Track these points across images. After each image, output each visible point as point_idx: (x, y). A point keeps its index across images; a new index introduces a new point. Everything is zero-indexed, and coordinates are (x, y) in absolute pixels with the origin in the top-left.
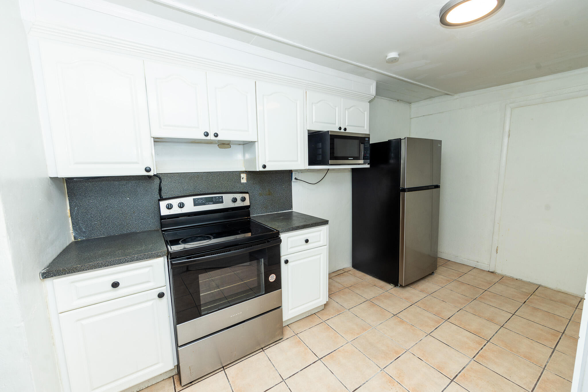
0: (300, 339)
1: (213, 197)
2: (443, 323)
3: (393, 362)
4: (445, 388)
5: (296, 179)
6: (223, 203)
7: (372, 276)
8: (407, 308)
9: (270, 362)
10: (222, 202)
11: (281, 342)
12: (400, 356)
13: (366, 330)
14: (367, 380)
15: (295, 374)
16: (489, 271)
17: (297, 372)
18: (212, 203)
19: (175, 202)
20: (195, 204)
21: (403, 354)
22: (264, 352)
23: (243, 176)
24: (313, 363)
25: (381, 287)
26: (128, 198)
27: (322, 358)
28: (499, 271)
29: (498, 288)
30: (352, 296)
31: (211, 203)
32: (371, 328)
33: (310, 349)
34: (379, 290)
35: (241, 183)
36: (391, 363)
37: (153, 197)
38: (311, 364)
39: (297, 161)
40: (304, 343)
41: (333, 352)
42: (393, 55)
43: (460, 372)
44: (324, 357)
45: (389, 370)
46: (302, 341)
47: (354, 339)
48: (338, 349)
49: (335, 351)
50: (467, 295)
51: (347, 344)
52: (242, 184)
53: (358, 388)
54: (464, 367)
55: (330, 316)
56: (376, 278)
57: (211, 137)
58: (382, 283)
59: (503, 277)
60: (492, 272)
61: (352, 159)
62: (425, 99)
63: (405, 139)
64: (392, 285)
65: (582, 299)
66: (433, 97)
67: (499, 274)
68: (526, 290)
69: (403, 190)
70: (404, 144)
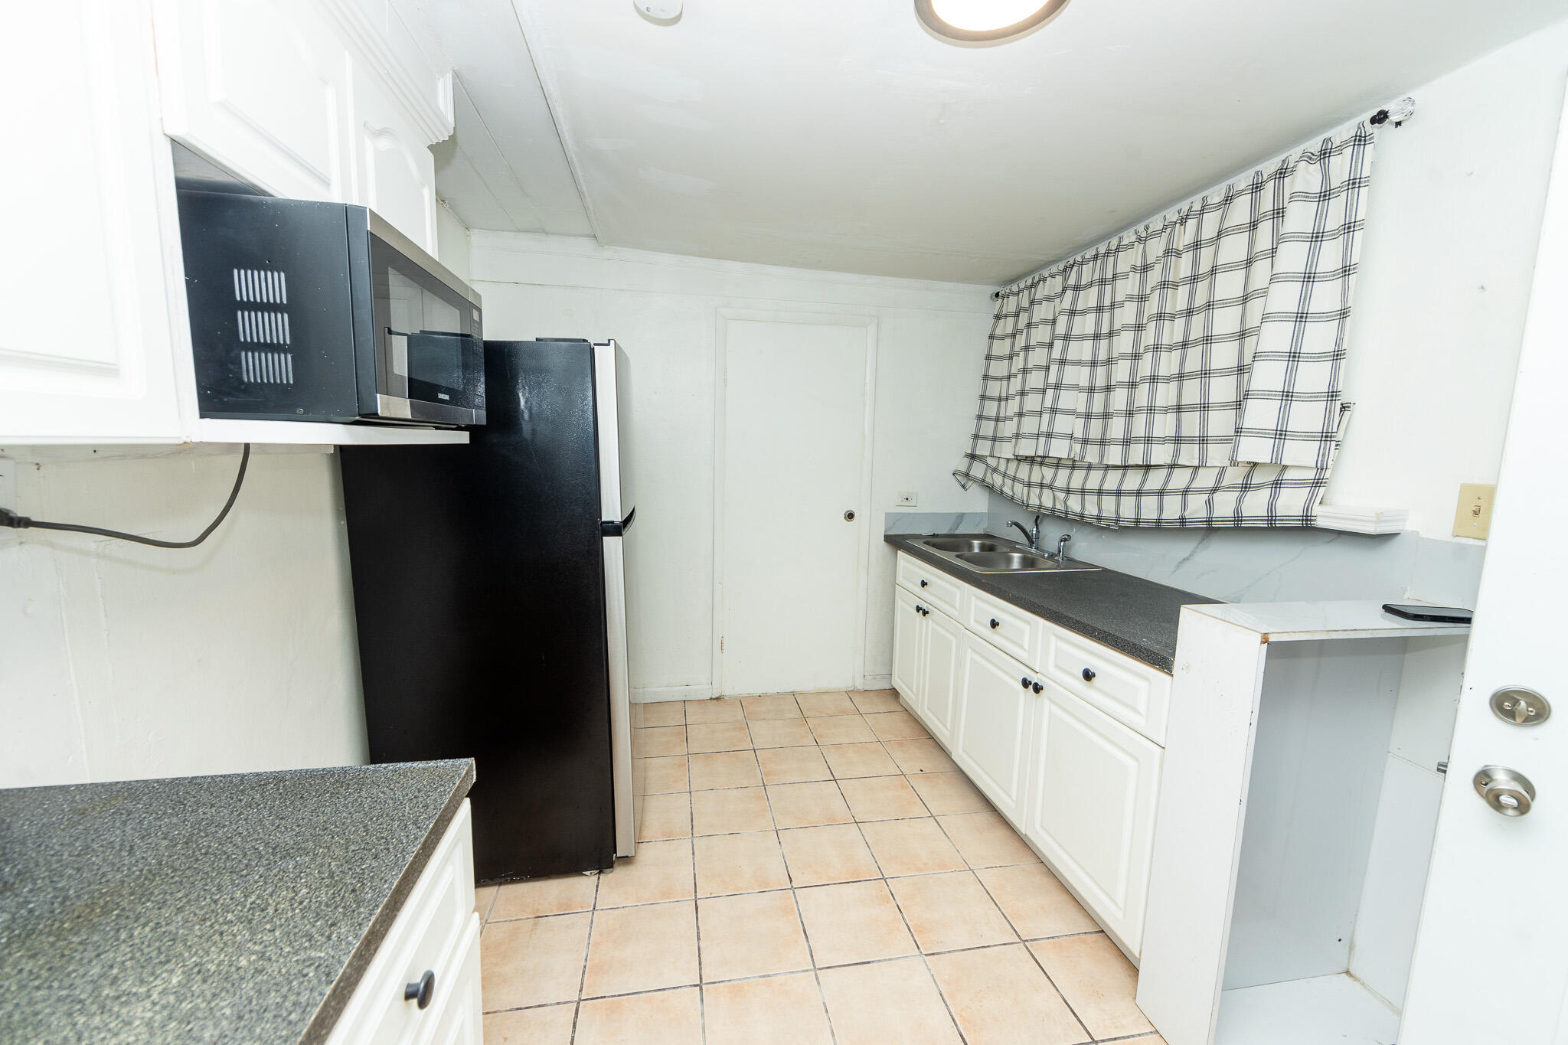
2: (796, 901)
7: (495, 884)
8: (698, 929)
16: (712, 699)
25: (566, 910)
28: (728, 691)
29: (760, 733)
34: (568, 927)
50: (745, 784)
56: (521, 881)
59: (741, 702)
60: (717, 699)
61: (447, 397)
62: (519, 231)
63: (608, 345)
64: (588, 873)
65: (850, 693)
66: (544, 232)
67: (730, 697)
68: (791, 716)
69: (616, 530)
70: (605, 360)
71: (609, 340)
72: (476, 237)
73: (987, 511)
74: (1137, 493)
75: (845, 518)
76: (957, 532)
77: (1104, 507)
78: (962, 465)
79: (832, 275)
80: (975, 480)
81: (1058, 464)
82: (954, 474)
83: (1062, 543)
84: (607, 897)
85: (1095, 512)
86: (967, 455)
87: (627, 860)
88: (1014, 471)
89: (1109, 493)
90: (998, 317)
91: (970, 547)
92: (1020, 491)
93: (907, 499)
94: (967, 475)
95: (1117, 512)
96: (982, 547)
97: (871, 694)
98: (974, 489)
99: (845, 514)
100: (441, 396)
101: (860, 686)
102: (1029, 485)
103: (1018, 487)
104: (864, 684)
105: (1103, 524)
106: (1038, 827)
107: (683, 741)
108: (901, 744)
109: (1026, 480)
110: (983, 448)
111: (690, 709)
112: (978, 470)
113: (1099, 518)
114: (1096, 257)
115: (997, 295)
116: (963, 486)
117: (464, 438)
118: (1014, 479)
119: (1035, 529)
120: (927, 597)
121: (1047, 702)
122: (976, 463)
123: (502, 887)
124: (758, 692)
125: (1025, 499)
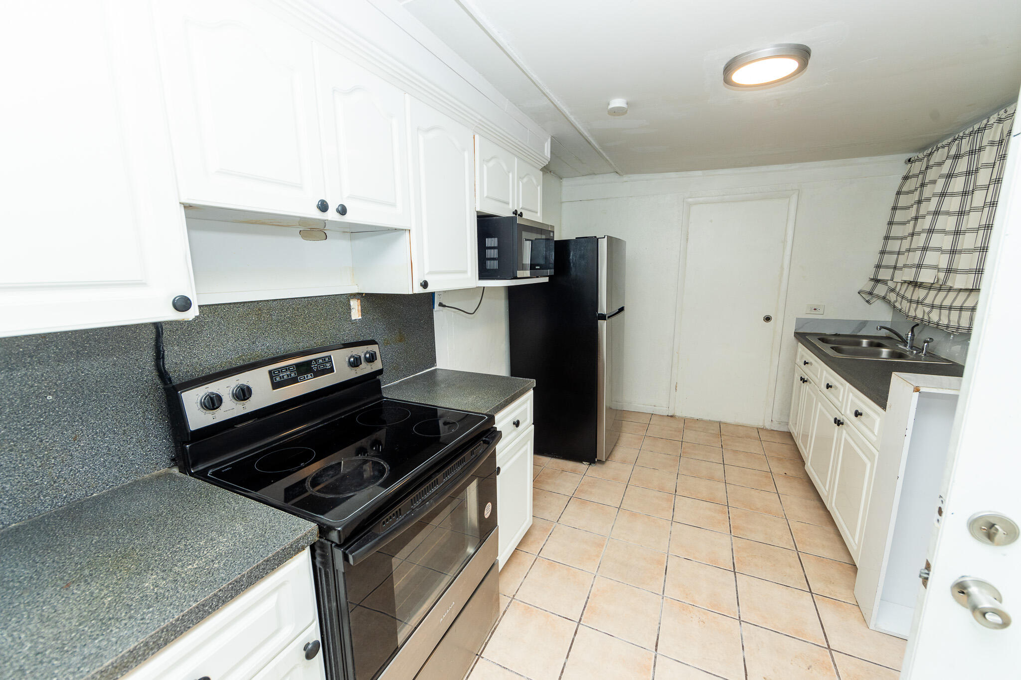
0: (524, 602)
1: (311, 361)
2: (675, 499)
3: (665, 578)
4: (737, 586)
5: (441, 305)
6: (334, 372)
7: (550, 457)
8: (625, 492)
9: (507, 671)
10: (331, 370)
11: (498, 625)
12: (667, 567)
13: (603, 546)
14: (658, 622)
15: (563, 670)
16: (668, 416)
17: (565, 664)
18: (311, 375)
19: (224, 387)
20: (276, 385)
21: (667, 562)
22: (482, 658)
23: (355, 304)
24: (575, 635)
25: (574, 471)
26: (50, 397)
27: (580, 619)
28: (678, 414)
29: (689, 436)
30: (545, 497)
31: (309, 375)
32: (607, 540)
33: (552, 613)
34: (573, 477)
35: (351, 320)
36: (665, 581)
37: (136, 382)
38: (573, 639)
39: (465, 272)
40: (537, 607)
41: (587, 601)
42: (618, 102)
43: (733, 558)
44: (581, 616)
45: (670, 592)
46: (531, 605)
47: (599, 567)
48: (590, 592)
49: (588, 598)
50: (670, 453)
51: (596, 578)
52: (354, 323)
53: (658, 639)
54: (732, 549)
55: (539, 543)
56: (559, 458)
57: (332, 215)
58: (570, 465)
59: (685, 420)
60: (671, 416)
61: (539, 267)
62: (583, 176)
63: (604, 238)
64: (585, 463)
65: (758, 430)
66: (595, 174)
67: (679, 417)
68: (712, 432)
69: (603, 317)
70: (603, 245)
71: (605, 236)
72: (565, 182)
73: (890, 320)
74: (949, 308)
75: (764, 320)
76: (858, 334)
77: (951, 318)
78: (868, 286)
79: (763, 168)
80: (878, 297)
81: (930, 287)
82: (859, 293)
83: (926, 344)
84: (590, 473)
85: (946, 322)
86: (872, 280)
87: (601, 462)
88: (904, 291)
89: (956, 309)
90: (906, 178)
91: (860, 344)
92: (905, 305)
93: (815, 309)
94: (870, 293)
95: (959, 324)
96: (871, 344)
97: (776, 432)
98: (878, 304)
99: (764, 318)
100: (537, 267)
101: (768, 425)
102: (911, 301)
103: (905, 302)
104: (771, 425)
105: (950, 330)
106: (833, 505)
107: (644, 430)
108: (779, 459)
109: (909, 298)
110: (884, 274)
111: (654, 418)
112: (881, 290)
113: (947, 326)
114: (970, 135)
115: (909, 160)
116: (868, 302)
117: (546, 280)
118: (903, 297)
119: (910, 333)
120: (807, 372)
121: (844, 432)
122: (880, 285)
123: (553, 459)
124: (696, 417)
125: (907, 311)
